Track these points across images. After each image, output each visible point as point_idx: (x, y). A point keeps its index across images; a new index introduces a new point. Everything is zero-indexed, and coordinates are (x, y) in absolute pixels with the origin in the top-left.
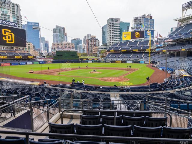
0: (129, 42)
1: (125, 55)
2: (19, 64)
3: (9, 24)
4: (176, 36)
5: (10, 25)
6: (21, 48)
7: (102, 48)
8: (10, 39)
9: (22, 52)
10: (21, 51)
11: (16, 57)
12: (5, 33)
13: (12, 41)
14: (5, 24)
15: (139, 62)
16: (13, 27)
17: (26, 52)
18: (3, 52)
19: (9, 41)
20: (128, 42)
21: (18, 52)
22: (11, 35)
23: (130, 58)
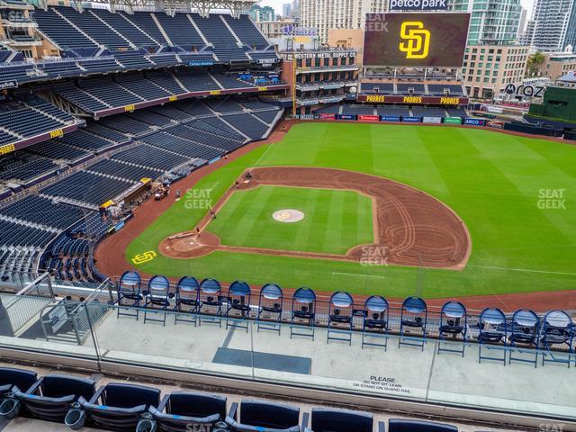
2: (401, 119)
3: (423, 5)
5: (426, 8)
6: (449, 70)
8: (418, 48)
9: (440, 83)
10: (439, 80)
11: (407, 100)
12: (407, 33)
13: (421, 52)
14: (413, 8)
16: (433, 12)
17: (453, 83)
18: (390, 82)
19: (413, 53)
21: (429, 83)
22: (423, 36)
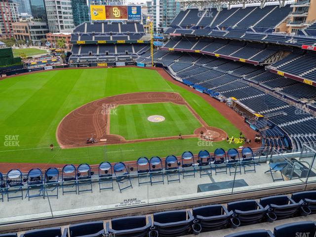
0: (103, 24)
1: (107, 50)
4: (184, 29)
7: (38, 27)
15: (135, 64)
20: (101, 23)
23: (116, 55)
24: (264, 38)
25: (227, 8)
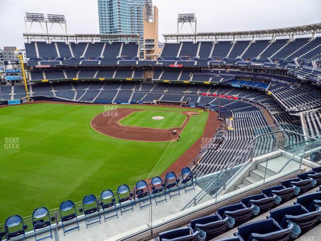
15: (6, 103)
24: (137, 63)
25: (74, 43)
